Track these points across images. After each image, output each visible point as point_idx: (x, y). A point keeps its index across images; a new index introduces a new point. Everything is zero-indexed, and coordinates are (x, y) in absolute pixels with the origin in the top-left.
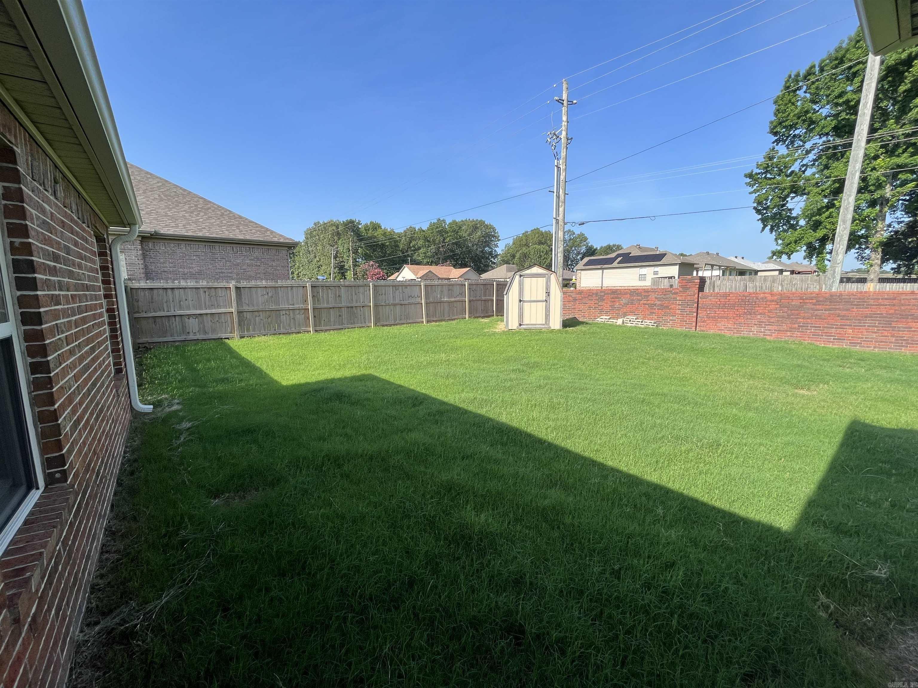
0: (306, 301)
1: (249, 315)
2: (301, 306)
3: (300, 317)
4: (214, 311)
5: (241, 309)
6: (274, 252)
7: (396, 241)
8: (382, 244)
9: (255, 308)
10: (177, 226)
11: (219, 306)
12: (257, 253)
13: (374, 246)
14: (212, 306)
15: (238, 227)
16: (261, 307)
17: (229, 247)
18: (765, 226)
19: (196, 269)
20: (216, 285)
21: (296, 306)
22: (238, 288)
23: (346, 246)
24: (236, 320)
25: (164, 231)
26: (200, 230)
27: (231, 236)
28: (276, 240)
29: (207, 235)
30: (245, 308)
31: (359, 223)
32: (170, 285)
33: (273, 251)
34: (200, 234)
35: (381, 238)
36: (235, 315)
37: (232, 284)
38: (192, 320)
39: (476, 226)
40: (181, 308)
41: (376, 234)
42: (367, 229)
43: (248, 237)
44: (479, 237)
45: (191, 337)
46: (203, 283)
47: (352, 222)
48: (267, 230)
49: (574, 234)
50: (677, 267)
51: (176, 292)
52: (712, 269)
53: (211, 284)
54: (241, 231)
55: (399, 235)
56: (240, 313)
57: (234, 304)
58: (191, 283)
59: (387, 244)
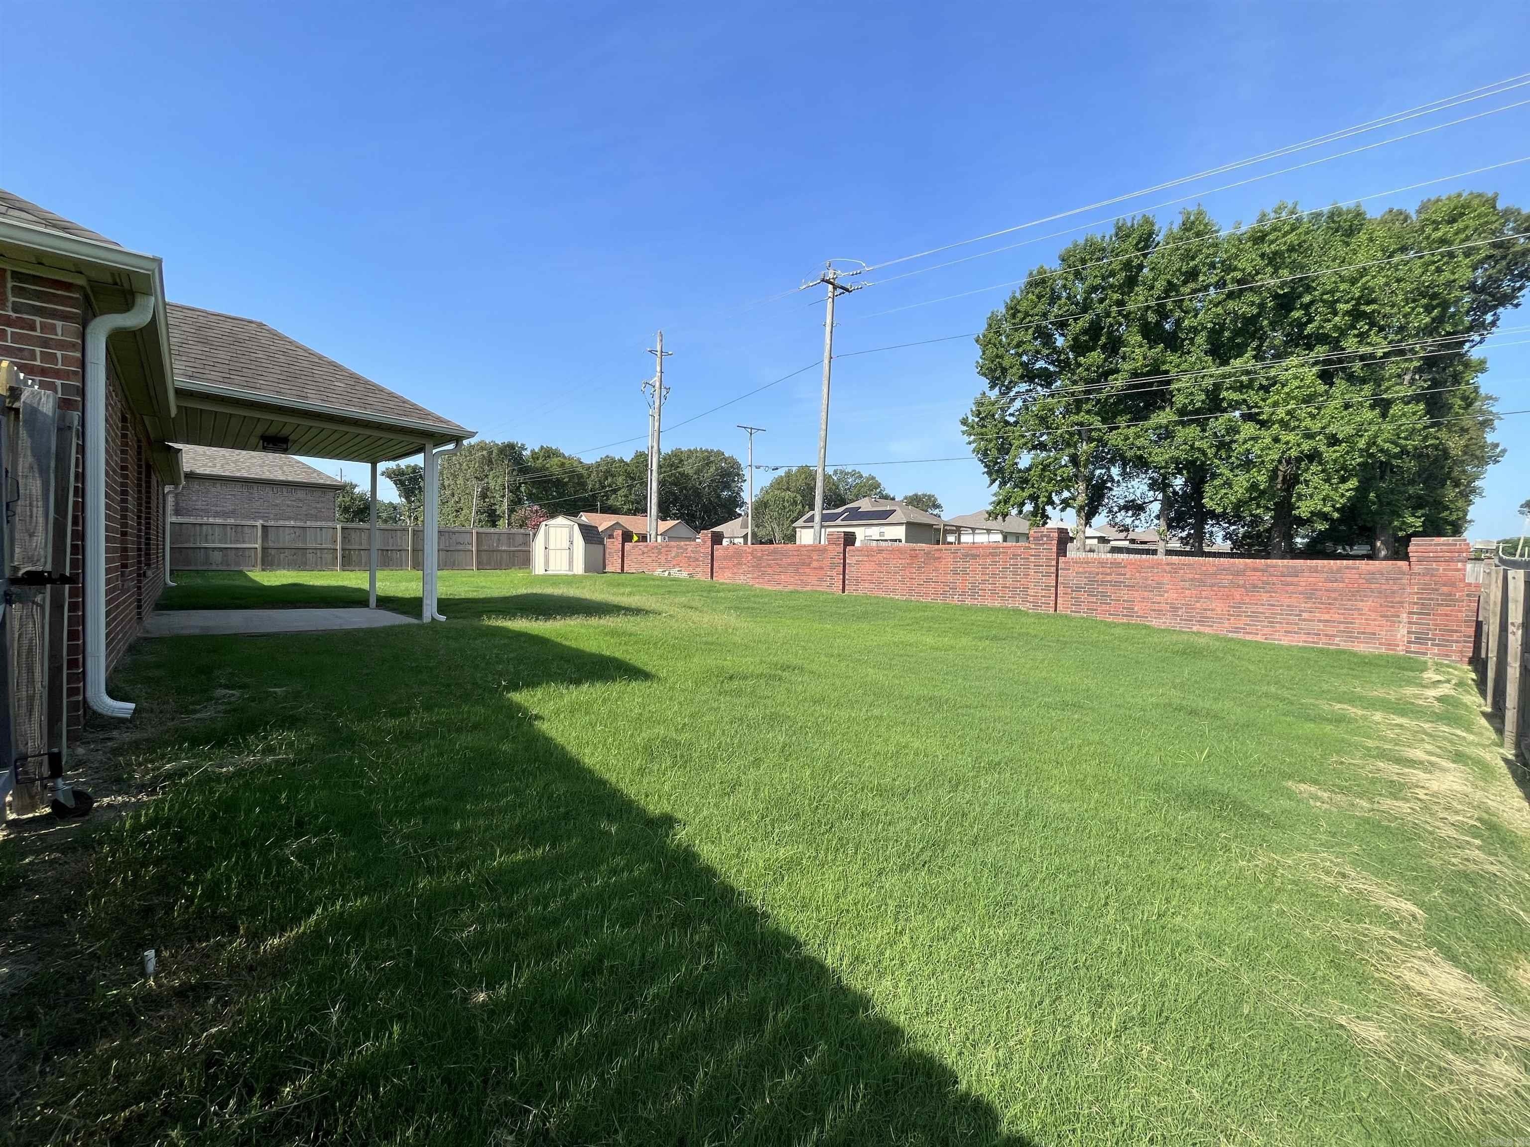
0: (335, 541)
1: (273, 552)
2: (329, 546)
3: (328, 557)
4: (238, 546)
5: (266, 545)
6: (320, 493)
7: (580, 476)
8: (558, 479)
9: (281, 546)
10: (215, 466)
11: (244, 542)
12: (301, 494)
13: (545, 482)
14: (237, 541)
15: (281, 468)
16: (287, 545)
17: (268, 489)
18: (994, 481)
19: (231, 508)
20: (243, 523)
21: (324, 546)
22: (263, 526)
23: (500, 481)
24: (260, 555)
25: (200, 471)
26: (239, 470)
27: (272, 477)
28: (321, 481)
29: (246, 475)
30: (271, 544)
31: (523, 448)
32: (199, 521)
33: (317, 494)
34: (238, 474)
35: (556, 470)
36: (259, 551)
37: (259, 523)
38: (216, 553)
39: (708, 458)
40: (207, 542)
41: (548, 465)
42: (535, 456)
43: (290, 479)
44: (713, 475)
45: (214, 567)
46: (231, 521)
47: (511, 446)
48: (315, 471)
49: (861, 476)
50: (904, 527)
51: (204, 527)
52: (974, 533)
53: (238, 522)
54: (284, 472)
55: (589, 467)
56: (264, 549)
57: (259, 541)
58: (219, 521)
59: (566, 480)
